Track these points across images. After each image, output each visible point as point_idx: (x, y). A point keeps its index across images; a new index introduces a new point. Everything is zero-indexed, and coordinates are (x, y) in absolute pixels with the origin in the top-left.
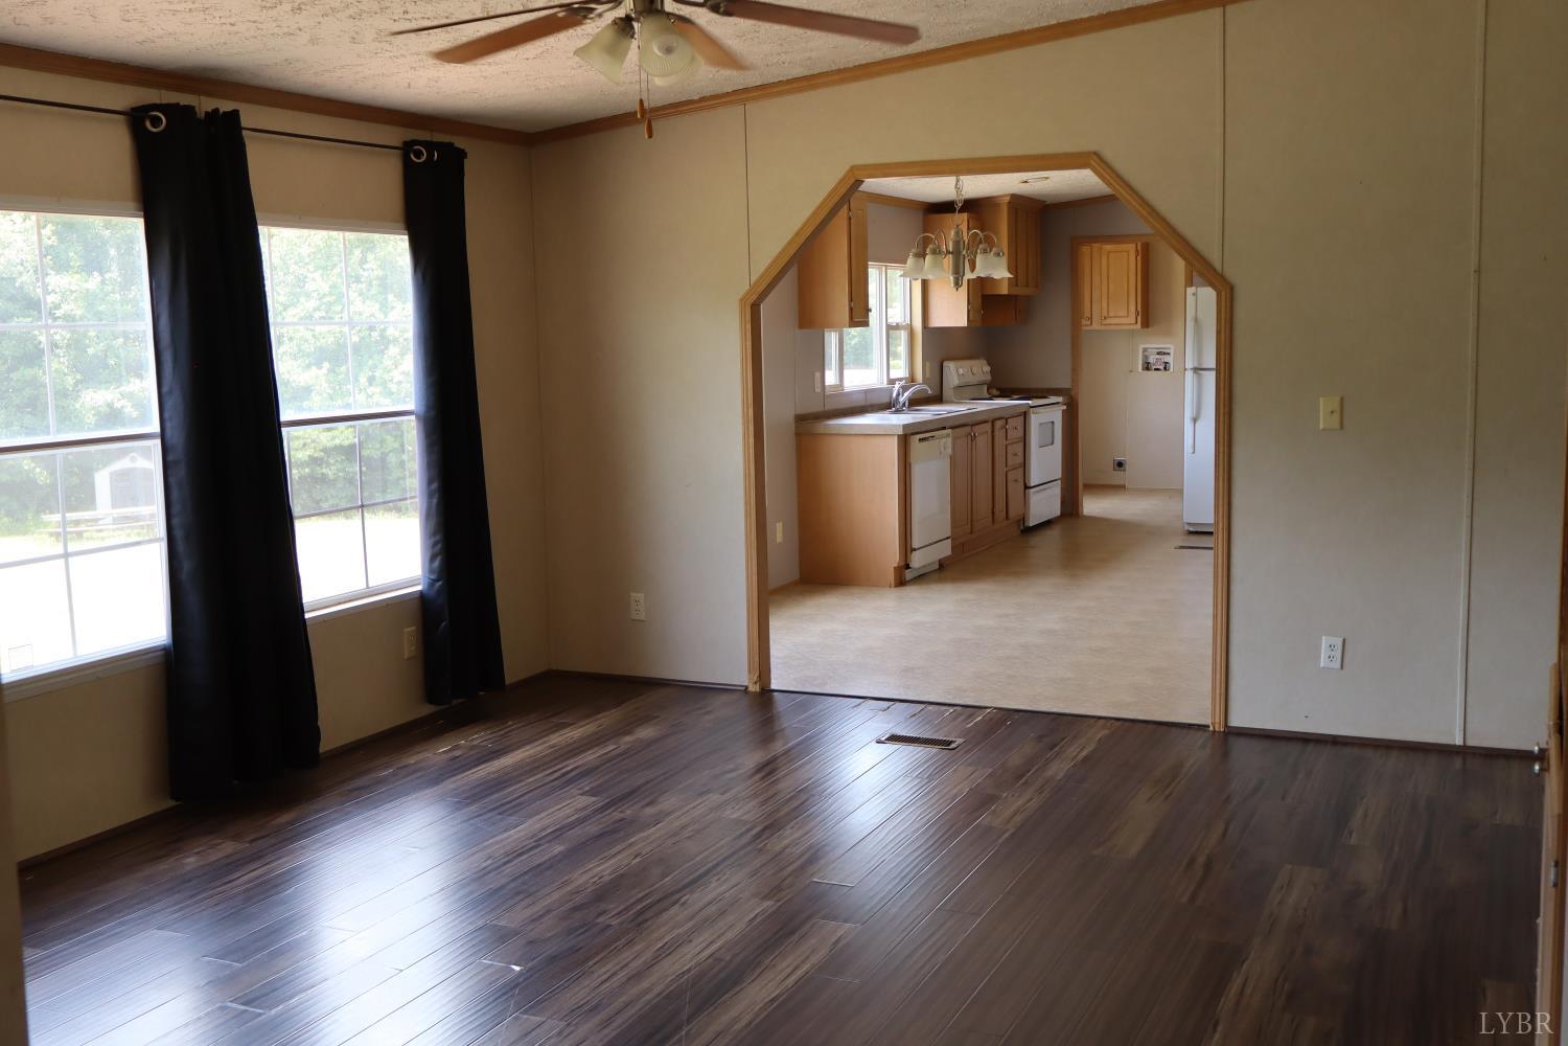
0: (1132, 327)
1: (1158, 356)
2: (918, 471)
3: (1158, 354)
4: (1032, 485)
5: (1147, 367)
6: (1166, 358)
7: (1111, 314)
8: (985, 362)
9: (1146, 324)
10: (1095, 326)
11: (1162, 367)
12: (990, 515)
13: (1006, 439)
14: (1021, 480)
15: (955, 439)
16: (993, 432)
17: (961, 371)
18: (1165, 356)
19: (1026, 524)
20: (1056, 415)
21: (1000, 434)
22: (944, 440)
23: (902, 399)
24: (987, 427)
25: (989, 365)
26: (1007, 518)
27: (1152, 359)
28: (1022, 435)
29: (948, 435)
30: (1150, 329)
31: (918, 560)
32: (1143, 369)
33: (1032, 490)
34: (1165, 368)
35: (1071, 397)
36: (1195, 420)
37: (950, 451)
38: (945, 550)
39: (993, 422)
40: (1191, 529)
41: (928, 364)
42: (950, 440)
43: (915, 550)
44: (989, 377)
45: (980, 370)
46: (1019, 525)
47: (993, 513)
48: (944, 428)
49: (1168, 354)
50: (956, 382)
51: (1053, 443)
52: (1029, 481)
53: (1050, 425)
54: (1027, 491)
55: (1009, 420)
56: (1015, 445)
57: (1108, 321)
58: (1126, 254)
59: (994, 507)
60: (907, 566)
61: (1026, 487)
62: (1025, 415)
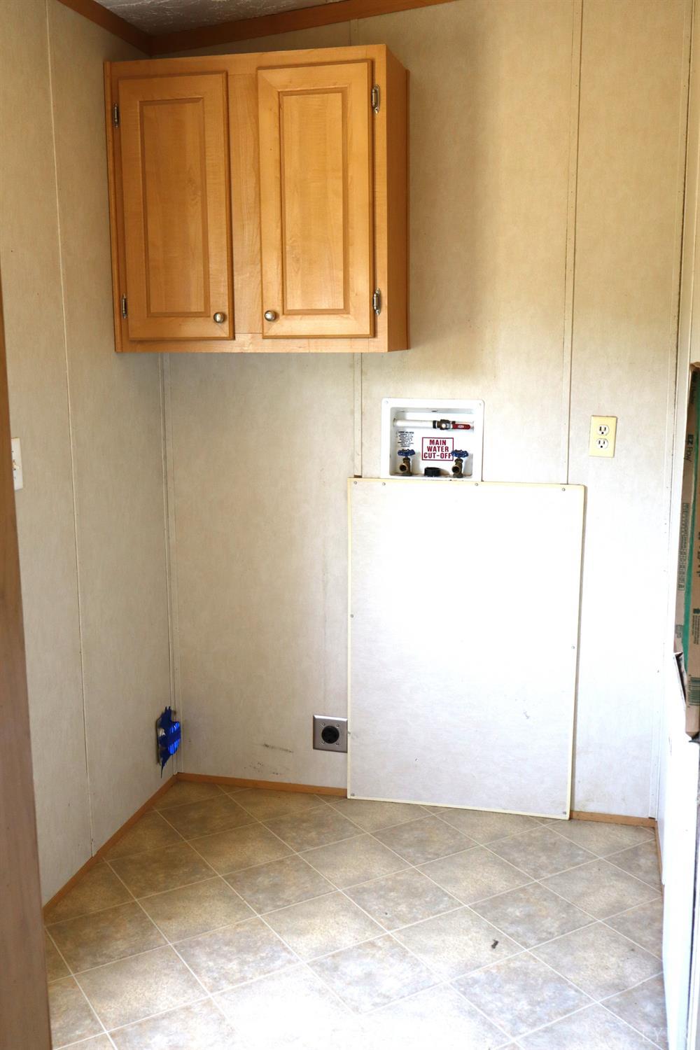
0: (361, 347)
1: (438, 433)
3: (437, 425)
5: (405, 464)
6: (460, 440)
7: (294, 303)
9: (402, 338)
10: (245, 343)
11: (448, 466)
18: (458, 434)
27: (418, 442)
30: (410, 352)
32: (394, 473)
34: (457, 469)
49: (467, 426)
57: (285, 326)
58: (338, 97)
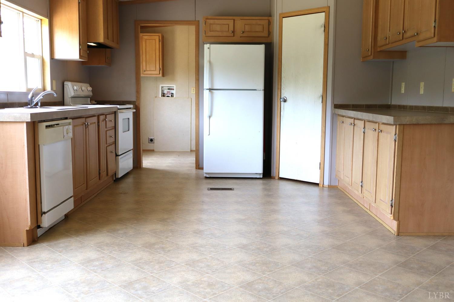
0: (157, 76)
1: (169, 90)
2: (45, 152)
3: (169, 89)
4: (120, 154)
5: (163, 95)
6: (172, 91)
7: (148, 69)
8: (88, 85)
9: (163, 75)
11: (170, 96)
12: (98, 176)
13: (106, 128)
14: (114, 152)
15: (74, 126)
16: (98, 122)
17: (75, 88)
19: (117, 177)
20: (129, 114)
21: (102, 124)
22: (67, 127)
23: (35, 101)
24: (95, 119)
25: (91, 86)
26: (107, 175)
27: (165, 92)
28: (114, 125)
29: (69, 124)
30: (164, 78)
31: (47, 221)
32: (162, 96)
33: (120, 157)
34: (172, 96)
35: (136, 105)
36: (210, 117)
37: (71, 135)
38: (69, 206)
39: (98, 116)
40: (207, 176)
41: (54, 82)
42: (71, 127)
43: (45, 213)
44: (91, 94)
45: (86, 89)
46: (113, 178)
47: (100, 173)
48: (66, 118)
49: (173, 89)
50: (72, 94)
51: (129, 130)
52: (118, 152)
53: (127, 119)
54: (117, 157)
55: (107, 116)
56: (110, 131)
57: (146, 73)
58: (154, 40)
59: (100, 170)
60: (39, 227)
61: (117, 155)
62: (115, 113)
